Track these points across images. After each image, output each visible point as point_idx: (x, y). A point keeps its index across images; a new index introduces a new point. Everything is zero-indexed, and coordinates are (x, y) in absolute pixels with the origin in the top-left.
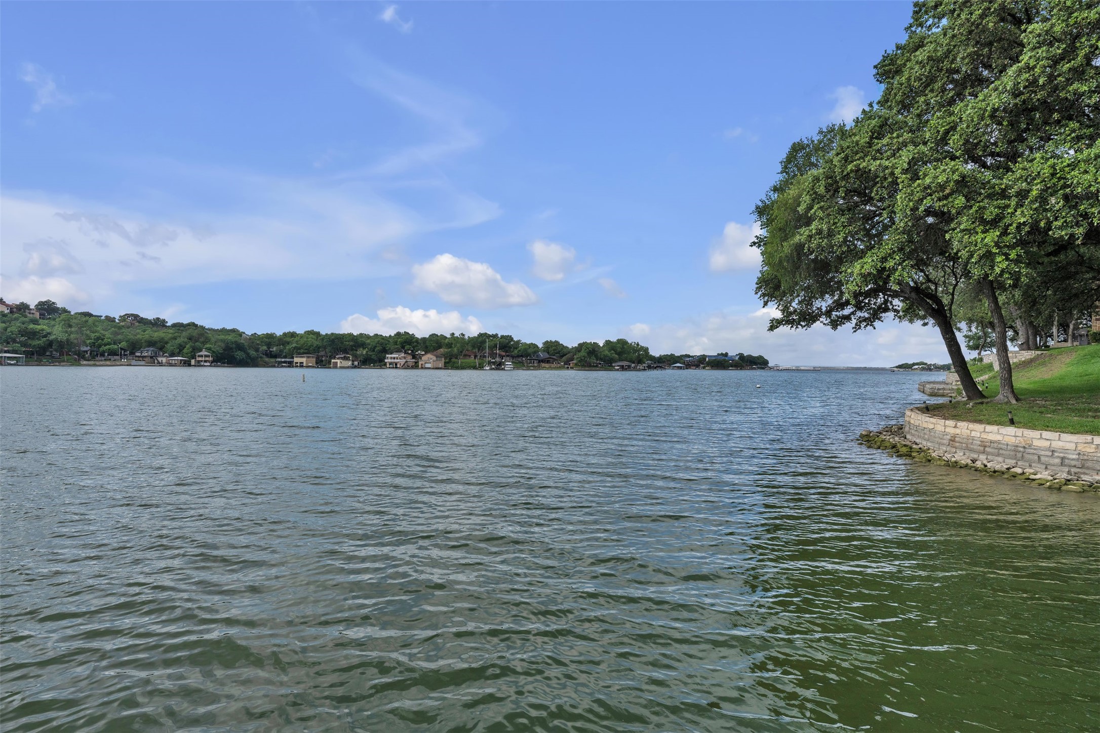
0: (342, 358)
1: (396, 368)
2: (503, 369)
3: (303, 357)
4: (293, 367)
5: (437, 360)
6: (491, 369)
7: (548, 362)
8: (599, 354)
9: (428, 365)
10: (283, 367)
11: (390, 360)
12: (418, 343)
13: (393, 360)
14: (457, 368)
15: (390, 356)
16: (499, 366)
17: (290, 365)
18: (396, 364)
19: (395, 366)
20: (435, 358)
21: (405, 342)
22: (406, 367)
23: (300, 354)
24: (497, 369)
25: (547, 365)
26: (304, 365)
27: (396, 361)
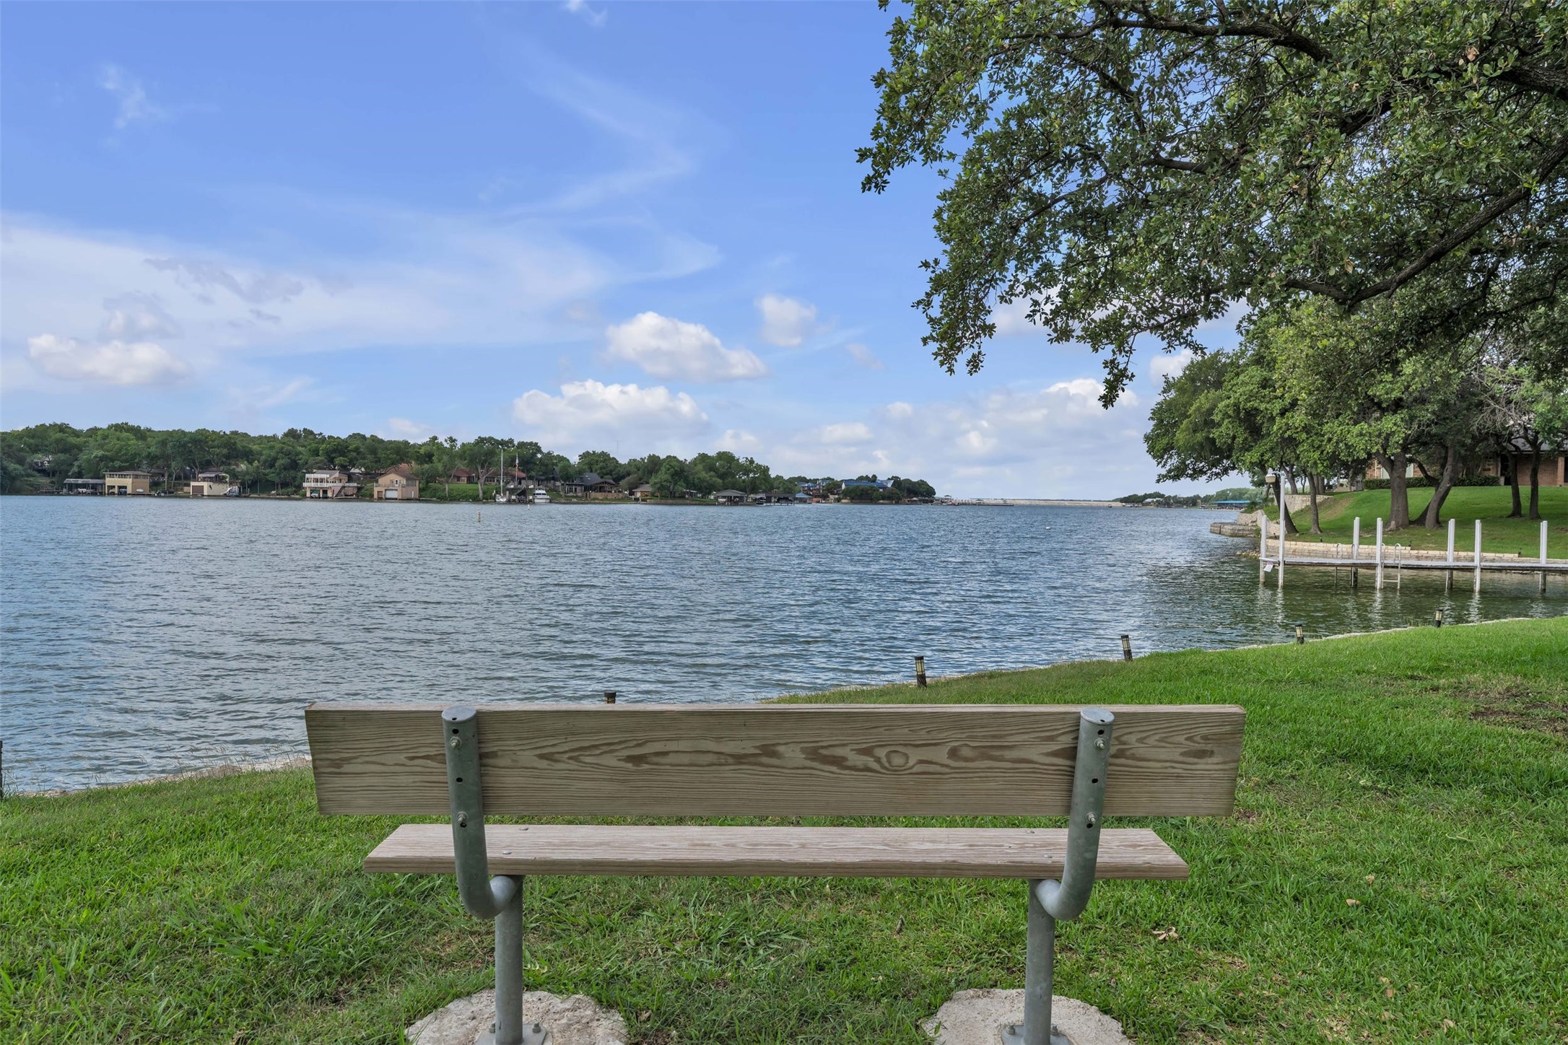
0: (211, 479)
1: (326, 498)
2: (531, 502)
3: (125, 476)
4: (102, 494)
5: (408, 485)
6: (509, 502)
7: (601, 489)
8: (691, 477)
9: (390, 494)
10: (79, 494)
11: (313, 485)
12: (359, 453)
13: (319, 485)
14: (443, 499)
15: (312, 476)
16: (523, 497)
17: (96, 491)
18: (325, 492)
19: (324, 496)
20: (404, 481)
21: (335, 451)
22: (343, 497)
23: (119, 470)
24: (520, 502)
25: (600, 495)
26: (129, 490)
27: (325, 485)
